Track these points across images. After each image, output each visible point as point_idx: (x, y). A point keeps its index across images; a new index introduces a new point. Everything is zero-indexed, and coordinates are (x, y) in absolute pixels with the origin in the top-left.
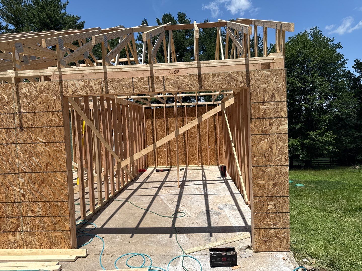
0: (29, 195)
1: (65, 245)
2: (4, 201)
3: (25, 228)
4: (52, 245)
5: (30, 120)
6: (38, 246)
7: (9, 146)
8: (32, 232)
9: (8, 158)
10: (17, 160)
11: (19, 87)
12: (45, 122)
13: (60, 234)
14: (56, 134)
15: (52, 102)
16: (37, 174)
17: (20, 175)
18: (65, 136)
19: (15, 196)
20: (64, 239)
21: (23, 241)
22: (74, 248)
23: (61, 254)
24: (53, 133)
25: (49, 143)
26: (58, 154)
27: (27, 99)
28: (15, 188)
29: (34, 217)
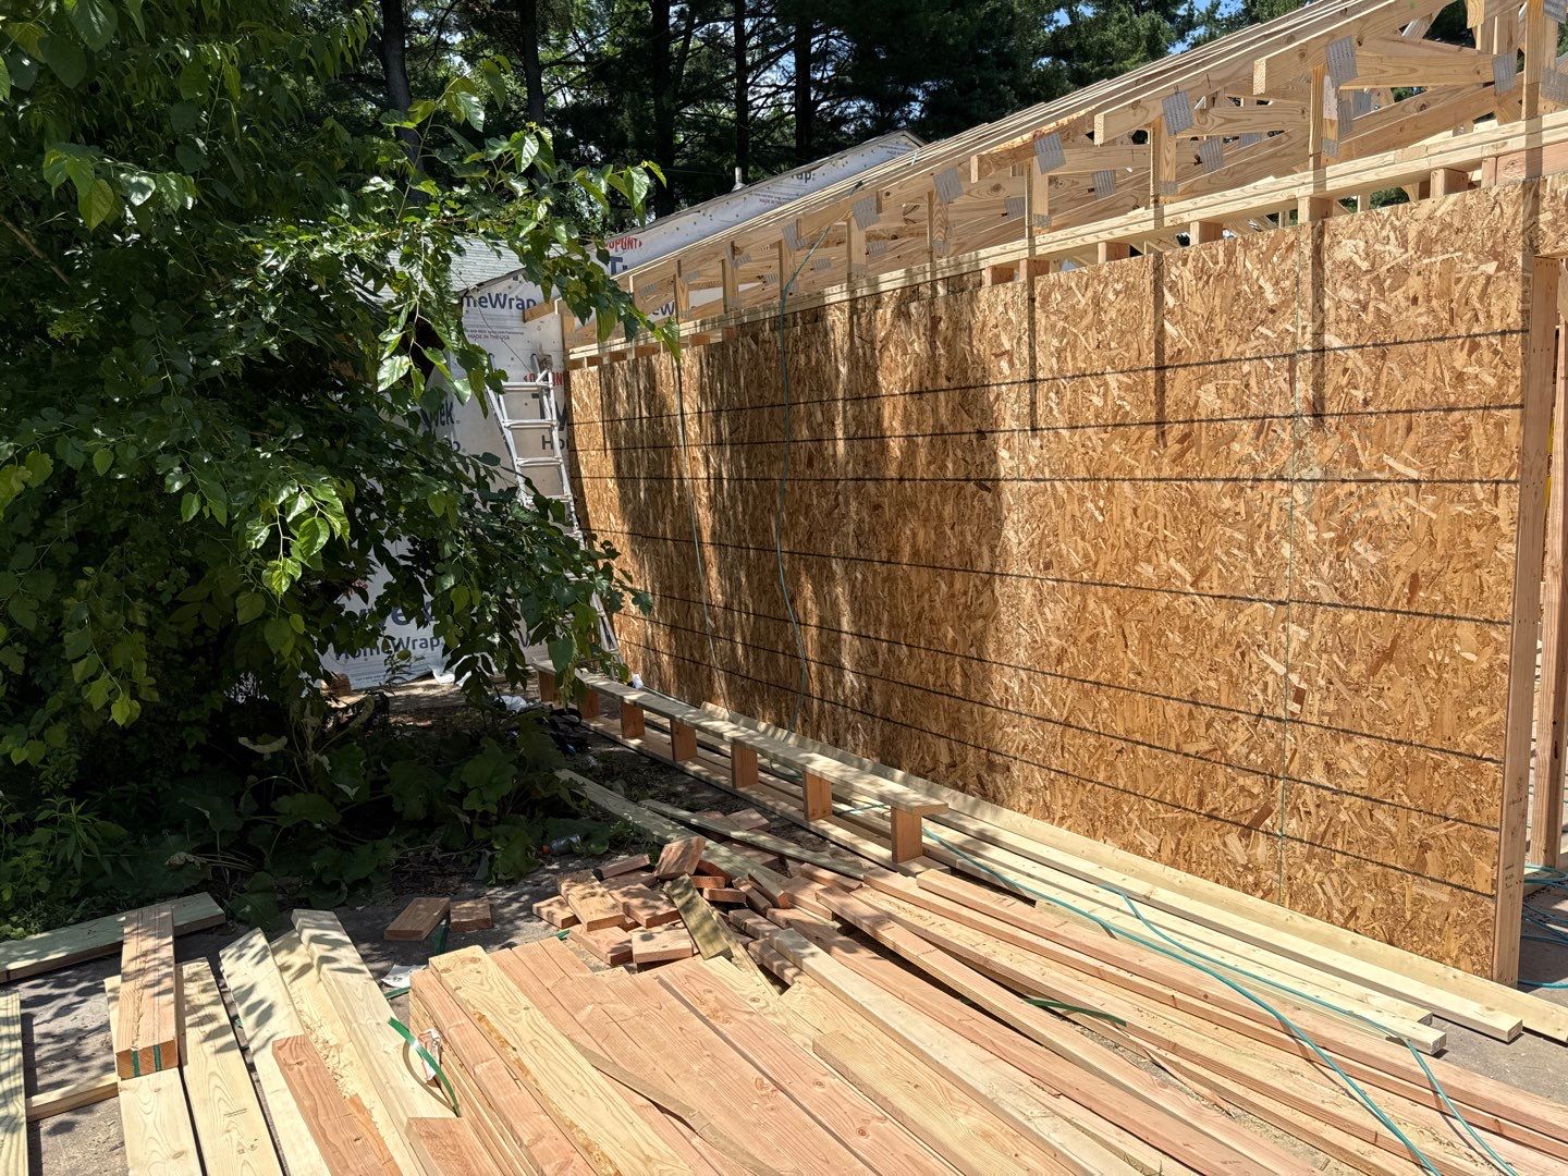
0: (1323, 699)
1: (1462, 950)
2: (1224, 704)
3: (1292, 826)
4: (1398, 931)
5: (1361, 380)
6: (1336, 914)
7: (1262, 487)
8: (1317, 850)
9: (1252, 539)
10: (1286, 550)
11: (1327, 240)
12: (1428, 387)
13: (1445, 898)
14: (1478, 440)
15: (1474, 291)
16: (1367, 617)
17: (1295, 609)
18: (1522, 453)
19: (1264, 690)
20: (1461, 924)
21: (1279, 872)
22: (1501, 980)
23: (1442, 984)
24: (1465, 434)
25: (1435, 482)
26: (1475, 537)
27: (1354, 287)
28: (1270, 660)
29: (1335, 792)
